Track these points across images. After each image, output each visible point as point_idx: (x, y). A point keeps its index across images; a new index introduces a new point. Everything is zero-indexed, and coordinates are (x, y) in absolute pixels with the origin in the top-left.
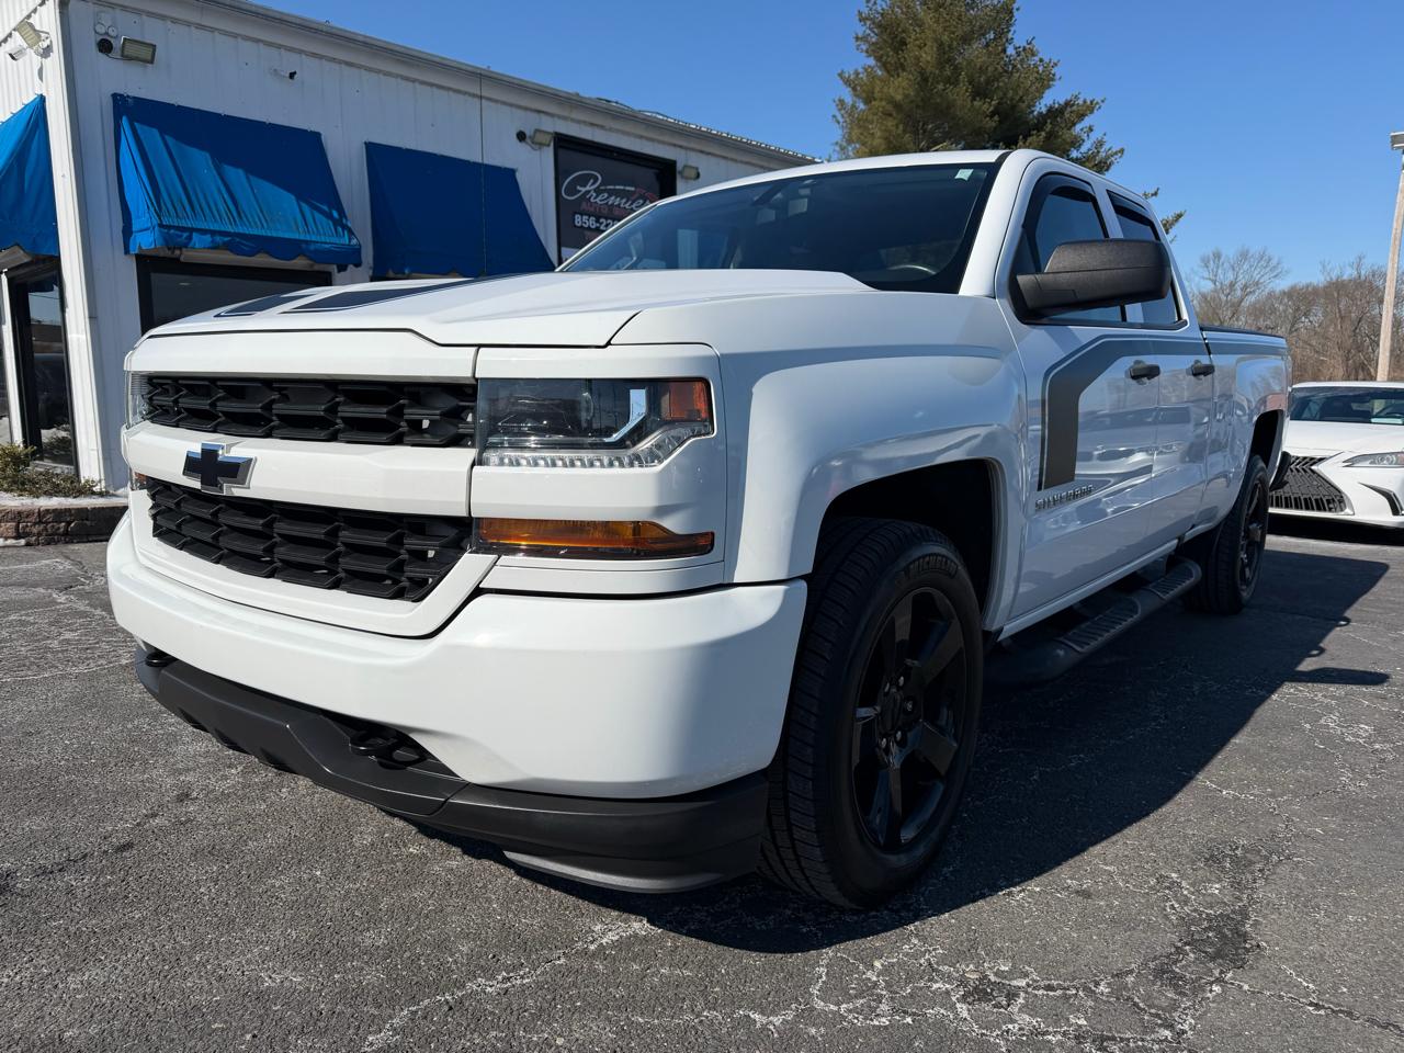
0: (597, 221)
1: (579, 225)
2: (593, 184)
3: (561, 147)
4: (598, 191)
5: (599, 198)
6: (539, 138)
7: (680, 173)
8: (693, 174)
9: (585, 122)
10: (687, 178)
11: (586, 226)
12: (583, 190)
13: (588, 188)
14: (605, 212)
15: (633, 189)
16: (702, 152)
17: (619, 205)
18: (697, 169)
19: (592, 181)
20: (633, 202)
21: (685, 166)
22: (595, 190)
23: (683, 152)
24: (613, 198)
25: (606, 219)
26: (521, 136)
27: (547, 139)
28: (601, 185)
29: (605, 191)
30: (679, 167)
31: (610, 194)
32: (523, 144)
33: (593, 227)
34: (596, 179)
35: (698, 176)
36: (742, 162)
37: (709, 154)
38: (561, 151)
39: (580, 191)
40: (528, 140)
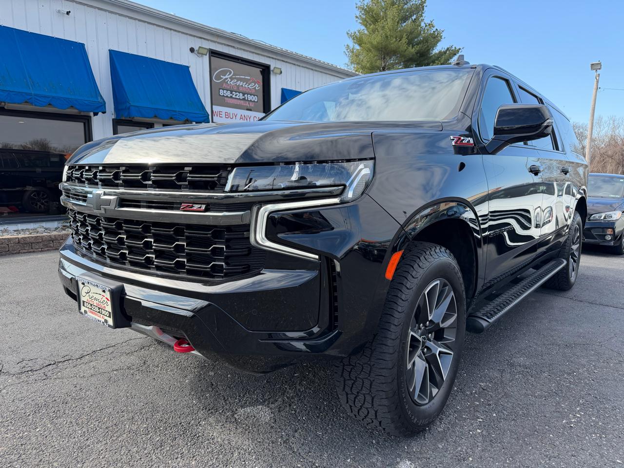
0: (231, 93)
1: (222, 95)
2: (229, 75)
3: (212, 56)
4: (231, 78)
5: (232, 82)
6: (201, 51)
7: (273, 71)
8: (279, 72)
9: (225, 44)
10: (276, 74)
11: (226, 95)
12: (224, 77)
13: (226, 77)
14: (235, 89)
15: (249, 78)
16: (283, 61)
17: (242, 86)
18: (281, 69)
19: (228, 73)
20: (249, 84)
21: (275, 68)
22: (230, 78)
23: (274, 60)
24: (239, 82)
25: (236, 92)
26: (192, 50)
27: (205, 51)
28: (233, 75)
29: (235, 78)
30: (272, 68)
31: (238, 79)
32: (193, 54)
33: (229, 96)
34: (231, 73)
35: (281, 73)
36: (302, 67)
37: (286, 62)
38: (212, 58)
39: (222, 78)
40: (196, 52)
